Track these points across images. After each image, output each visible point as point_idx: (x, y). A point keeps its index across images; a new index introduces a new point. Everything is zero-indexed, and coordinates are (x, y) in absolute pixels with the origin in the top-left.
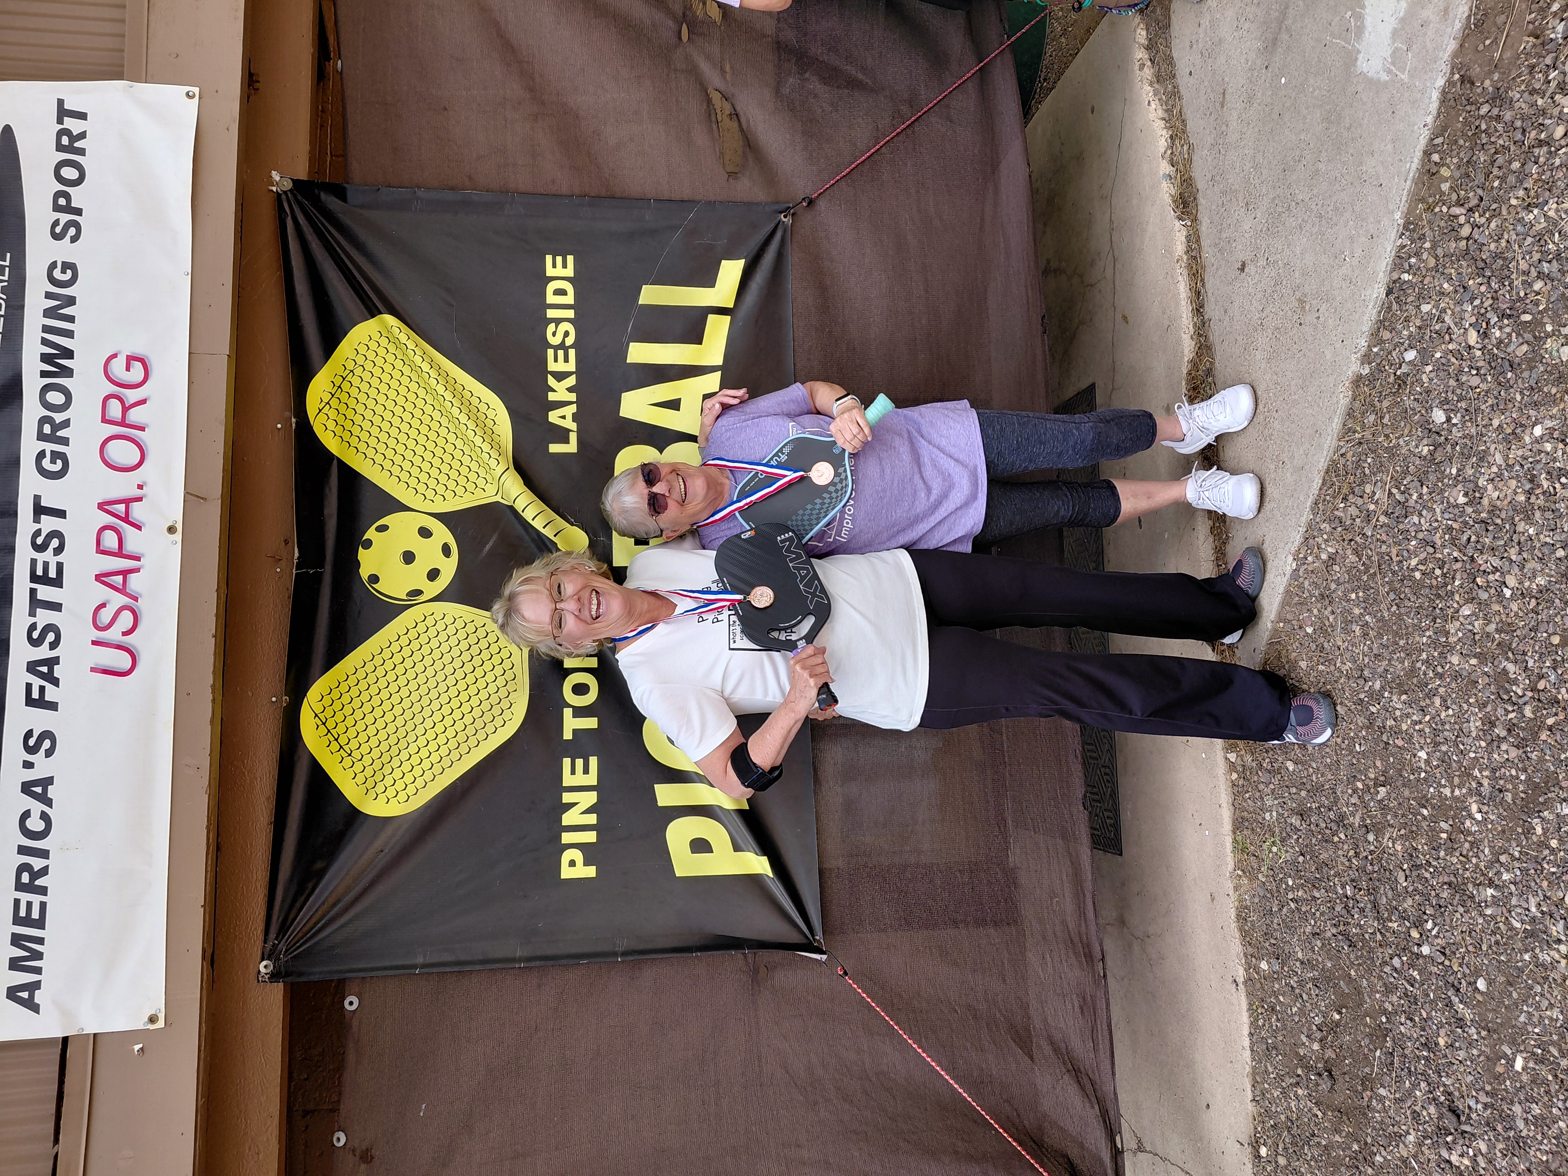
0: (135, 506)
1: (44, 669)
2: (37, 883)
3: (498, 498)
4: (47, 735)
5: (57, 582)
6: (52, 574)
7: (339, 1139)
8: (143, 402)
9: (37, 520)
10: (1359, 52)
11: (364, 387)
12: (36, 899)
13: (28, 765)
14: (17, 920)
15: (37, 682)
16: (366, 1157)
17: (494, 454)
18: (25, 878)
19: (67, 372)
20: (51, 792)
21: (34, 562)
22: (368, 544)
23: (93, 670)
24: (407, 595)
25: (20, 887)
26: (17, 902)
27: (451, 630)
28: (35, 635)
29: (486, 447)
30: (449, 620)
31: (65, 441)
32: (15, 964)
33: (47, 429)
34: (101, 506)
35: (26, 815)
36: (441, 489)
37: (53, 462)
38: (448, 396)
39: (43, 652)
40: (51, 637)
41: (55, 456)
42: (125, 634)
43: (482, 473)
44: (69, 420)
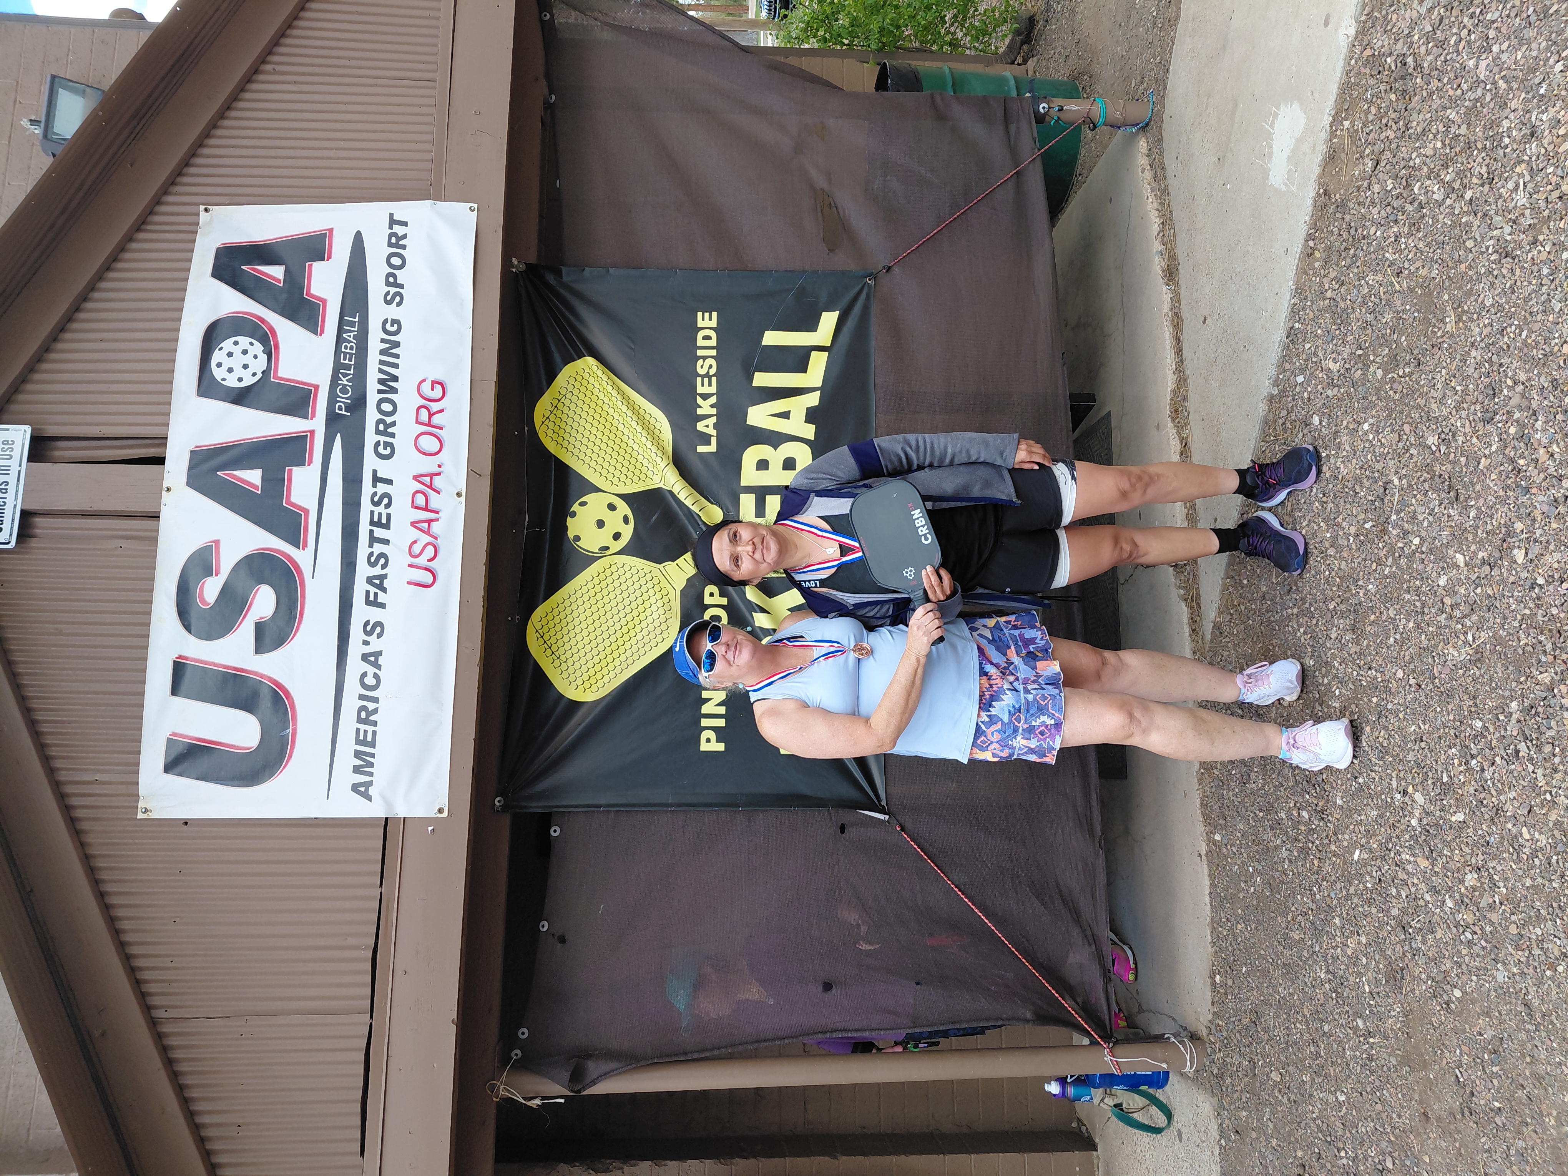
0: (436, 478)
1: (378, 582)
2: (371, 718)
3: (661, 485)
4: (379, 624)
5: (387, 526)
6: (384, 521)
7: (543, 926)
8: (442, 411)
9: (374, 486)
10: (1270, 170)
11: (573, 406)
12: (370, 729)
13: (366, 643)
14: (358, 742)
15: (373, 590)
16: (562, 940)
17: (660, 454)
18: (363, 715)
19: (394, 391)
20: (381, 660)
21: (372, 512)
22: (574, 515)
23: (408, 583)
24: (600, 549)
25: (360, 720)
26: (358, 730)
27: (628, 575)
28: (373, 559)
29: (654, 449)
30: (627, 568)
31: (393, 435)
32: (356, 770)
33: (381, 427)
34: (415, 478)
35: (364, 674)
36: (623, 478)
37: (385, 448)
38: (629, 413)
39: (377, 571)
40: (382, 561)
41: (387, 445)
42: (429, 560)
43: (651, 467)
44: (395, 422)
